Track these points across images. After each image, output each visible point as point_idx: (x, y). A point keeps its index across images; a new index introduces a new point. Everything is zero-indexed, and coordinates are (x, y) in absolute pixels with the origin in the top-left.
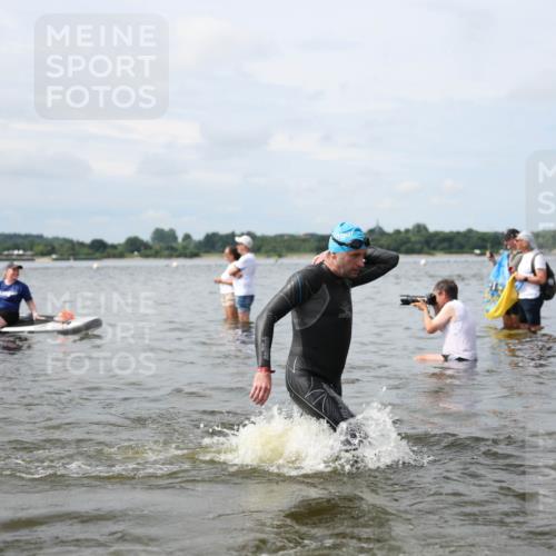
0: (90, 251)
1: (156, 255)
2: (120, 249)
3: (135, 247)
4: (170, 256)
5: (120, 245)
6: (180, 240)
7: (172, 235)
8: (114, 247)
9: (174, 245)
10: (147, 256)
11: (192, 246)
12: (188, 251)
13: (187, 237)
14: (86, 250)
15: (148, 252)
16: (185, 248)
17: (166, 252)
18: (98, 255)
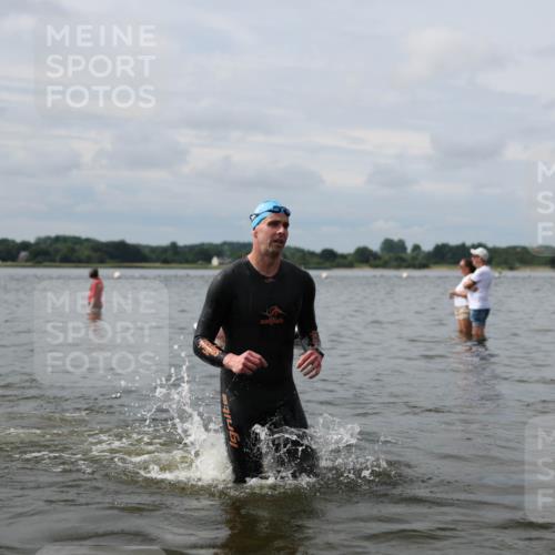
0: (320, 261)
1: (386, 265)
2: (350, 258)
3: (364, 257)
4: (398, 267)
5: (349, 255)
6: (409, 250)
7: (401, 245)
8: (344, 257)
9: (403, 255)
10: (375, 267)
11: (420, 256)
12: (417, 262)
13: (417, 248)
14: (315, 260)
15: (378, 262)
16: (414, 258)
17: (395, 263)
18: (328, 264)
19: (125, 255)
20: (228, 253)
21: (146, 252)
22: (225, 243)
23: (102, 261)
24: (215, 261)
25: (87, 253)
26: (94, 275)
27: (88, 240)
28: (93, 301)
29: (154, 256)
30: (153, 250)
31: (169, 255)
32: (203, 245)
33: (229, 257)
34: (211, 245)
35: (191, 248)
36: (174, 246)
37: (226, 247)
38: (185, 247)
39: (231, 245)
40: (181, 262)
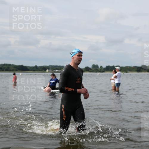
1: (93, 71)
3: (87, 69)
4: (97, 72)
5: (83, 69)
6: (99, 67)
7: (97, 66)
9: (98, 69)
10: (90, 72)
11: (102, 69)
12: (101, 71)
13: (101, 67)
15: (91, 71)
16: (101, 70)
17: (96, 71)
19: (23, 69)
20: (51, 68)
21: (29, 68)
22: (50, 66)
23: (17, 71)
24: (47, 71)
25: (12, 68)
26: (14, 74)
27: (13, 65)
28: (14, 81)
29: (30, 69)
30: (31, 67)
31: (35, 69)
32: (44, 66)
33: (51, 69)
34: (46, 66)
35: (41, 67)
36: (36, 66)
37: (50, 67)
38: (39, 67)
39: (52, 66)
40: (38, 71)
